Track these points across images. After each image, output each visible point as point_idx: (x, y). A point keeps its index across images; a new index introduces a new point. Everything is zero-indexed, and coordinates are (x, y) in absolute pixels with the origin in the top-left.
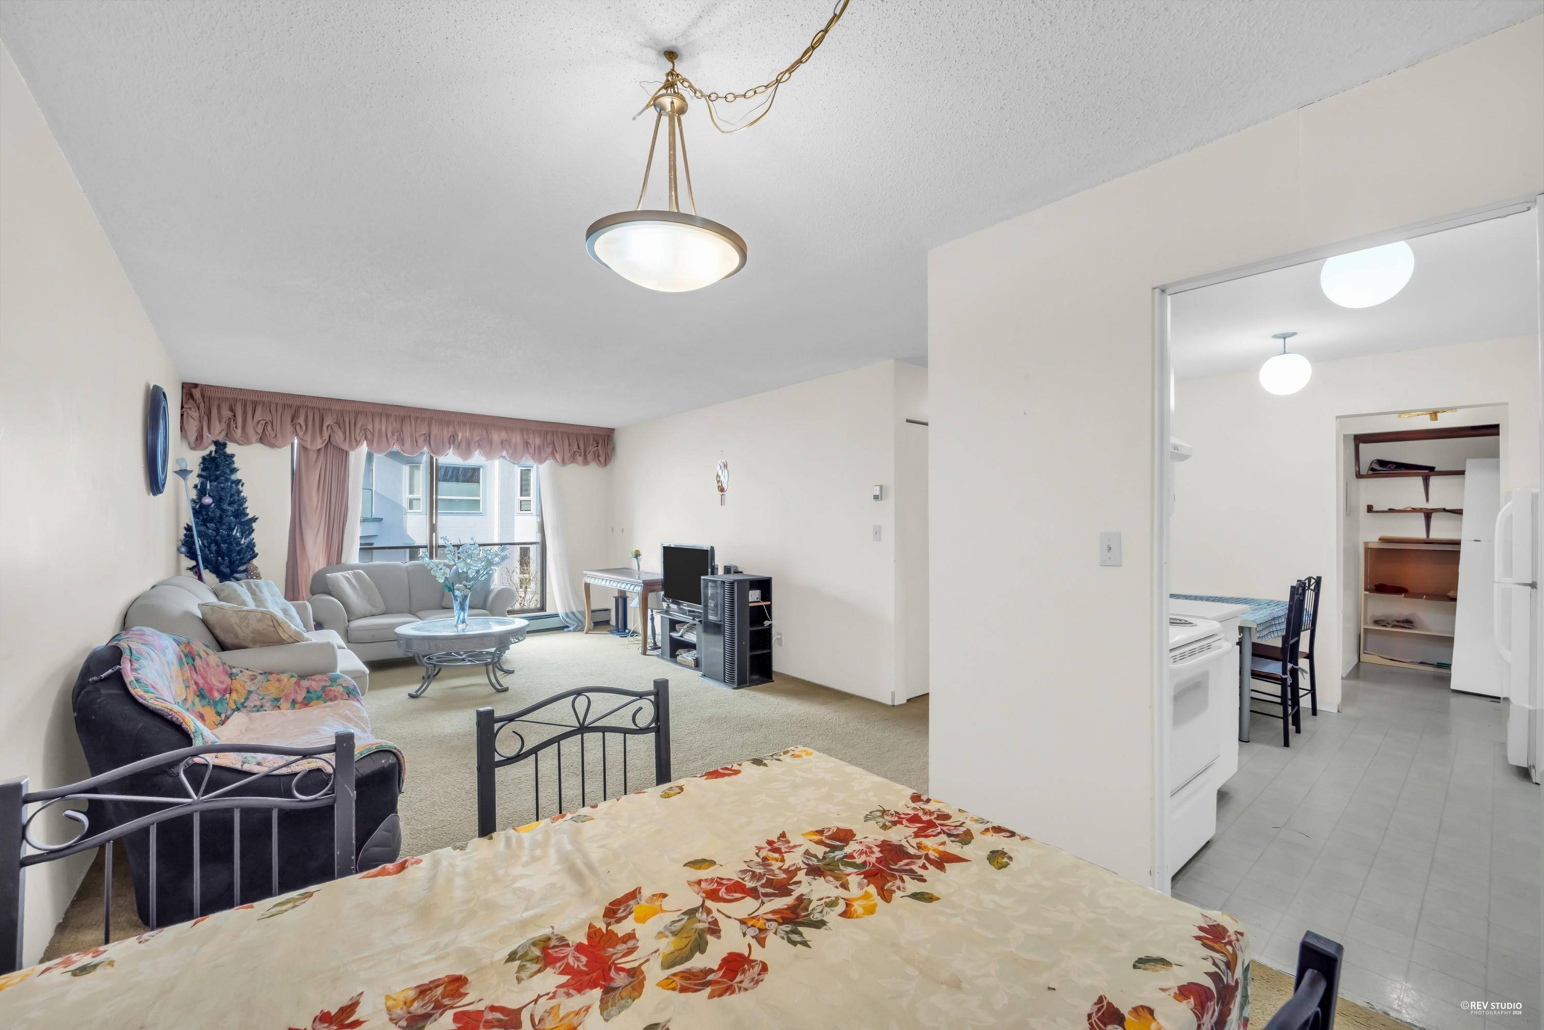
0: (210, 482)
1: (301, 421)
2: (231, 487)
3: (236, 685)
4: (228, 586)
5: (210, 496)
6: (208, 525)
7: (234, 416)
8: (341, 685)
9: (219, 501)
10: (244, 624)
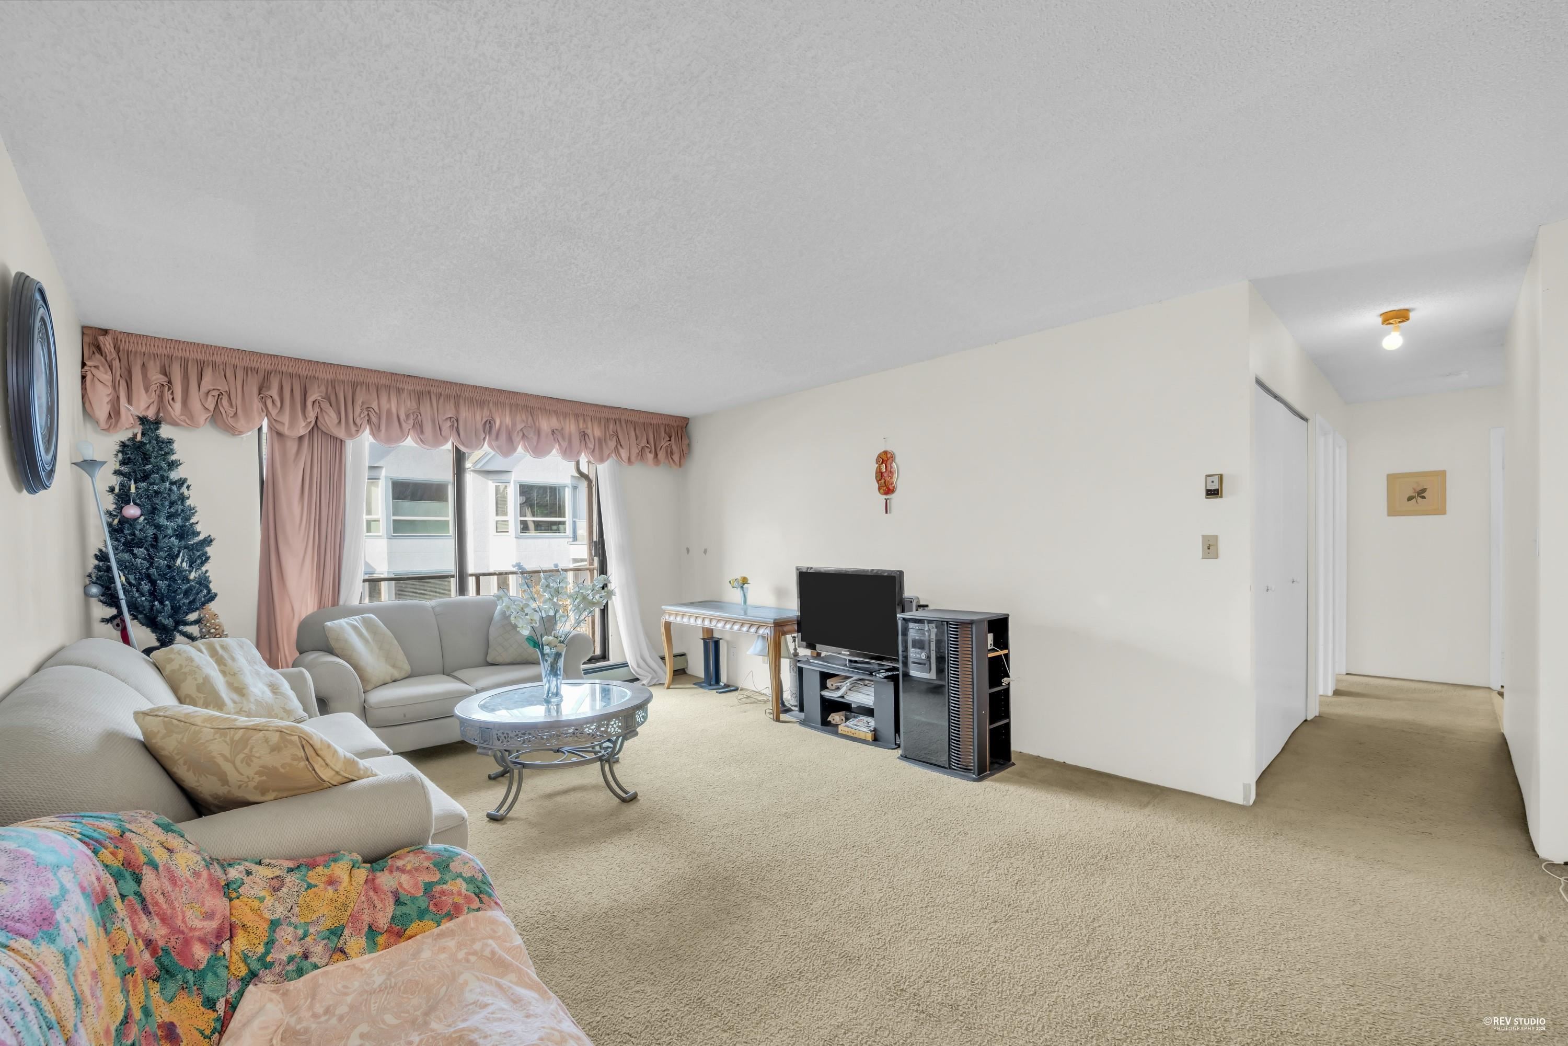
0: (135, 483)
1: (274, 392)
2: (170, 490)
3: (243, 912)
4: (179, 653)
5: (135, 504)
6: (136, 551)
7: (170, 382)
8: (460, 875)
9: (151, 512)
10: (242, 756)
